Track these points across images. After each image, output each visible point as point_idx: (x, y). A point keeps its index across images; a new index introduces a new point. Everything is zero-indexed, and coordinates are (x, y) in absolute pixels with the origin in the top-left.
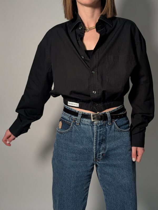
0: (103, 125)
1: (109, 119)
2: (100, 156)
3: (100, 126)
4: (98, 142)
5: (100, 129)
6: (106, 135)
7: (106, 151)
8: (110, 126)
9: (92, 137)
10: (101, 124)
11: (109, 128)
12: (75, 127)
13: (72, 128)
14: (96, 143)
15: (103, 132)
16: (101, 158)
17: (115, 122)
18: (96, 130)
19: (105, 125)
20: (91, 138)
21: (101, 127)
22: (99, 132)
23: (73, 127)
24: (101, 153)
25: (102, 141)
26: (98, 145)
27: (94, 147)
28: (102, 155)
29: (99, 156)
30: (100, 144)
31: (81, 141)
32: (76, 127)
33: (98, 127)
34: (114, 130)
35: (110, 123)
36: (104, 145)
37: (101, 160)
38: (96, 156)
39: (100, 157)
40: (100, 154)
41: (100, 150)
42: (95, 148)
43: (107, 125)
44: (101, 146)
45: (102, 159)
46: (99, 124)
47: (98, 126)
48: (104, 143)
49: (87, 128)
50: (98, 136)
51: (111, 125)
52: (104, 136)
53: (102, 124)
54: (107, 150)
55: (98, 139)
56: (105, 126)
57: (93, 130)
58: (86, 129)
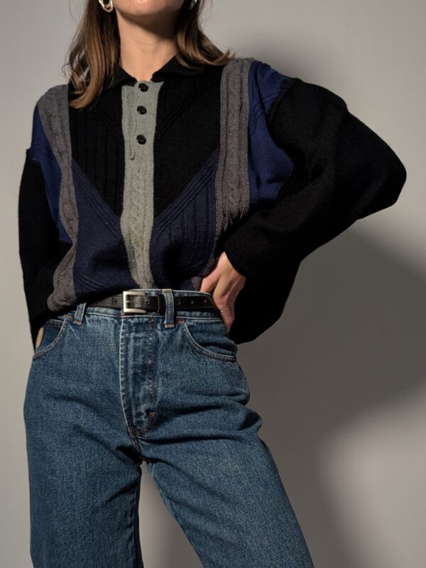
0: (146, 322)
1: (169, 311)
2: (143, 417)
3: (137, 324)
4: (131, 372)
5: (137, 332)
6: (155, 353)
7: (157, 403)
8: (171, 331)
9: (114, 357)
10: (141, 319)
11: (165, 334)
12: (71, 331)
13: (64, 335)
14: (126, 376)
15: (145, 342)
19: (154, 325)
20: (111, 361)
21: (139, 329)
22: (132, 340)
23: (66, 331)
24: (142, 408)
25: (144, 371)
26: (130, 381)
27: (121, 388)
28: (145, 414)
29: (139, 419)
30: (138, 380)
31: (86, 372)
32: (73, 330)
33: (130, 327)
34: (182, 346)
35: (168, 323)
36: (150, 384)
37: (147, 431)
38: (130, 418)
39: (142, 422)
40: (138, 410)
41: (138, 399)
42: (123, 391)
43: (159, 328)
44: (139, 387)
45: (149, 429)
46: (136, 319)
47: (130, 323)
48: (150, 379)
49: (101, 330)
50: (131, 353)
51: (172, 328)
52: (150, 356)
53: (145, 320)
54: (158, 399)
55: (131, 363)
56: (153, 327)
57: (116, 335)
58: (99, 333)
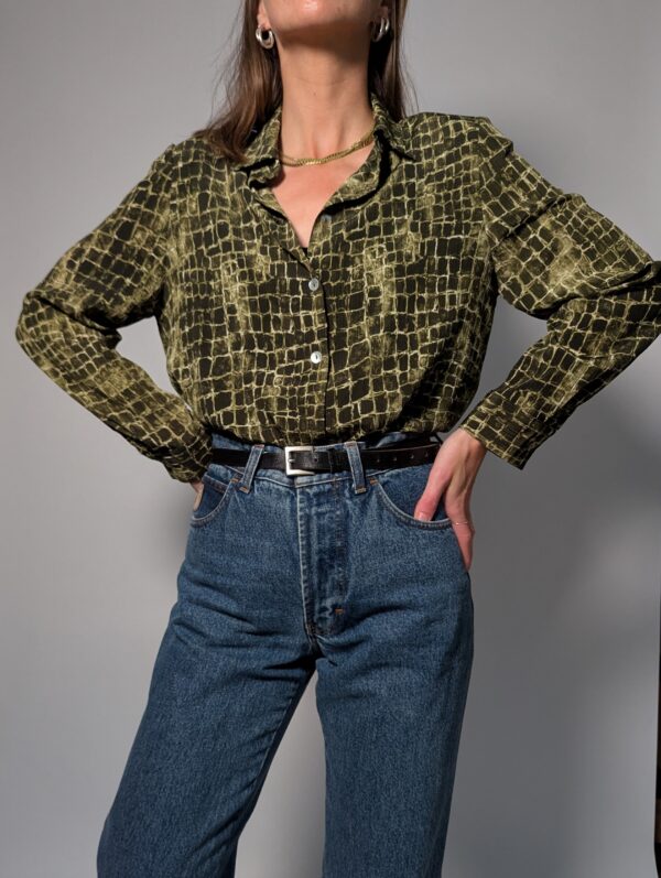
0: (330, 490)
1: (356, 470)
2: (327, 613)
3: (317, 495)
4: (315, 558)
5: (319, 505)
6: (346, 530)
7: (347, 597)
8: (363, 498)
10: (322, 487)
11: (355, 504)
12: (234, 499)
14: (309, 563)
15: (331, 518)
16: (329, 623)
17: (383, 485)
18: (301, 509)
19: (340, 493)
20: (288, 544)
21: (322, 500)
22: (315, 518)
24: (328, 603)
25: (333, 556)
26: (315, 569)
27: (303, 577)
28: (331, 610)
29: (322, 615)
30: (325, 568)
32: (238, 499)
33: (309, 499)
34: (380, 517)
35: (358, 487)
36: (339, 572)
37: (330, 631)
38: (311, 613)
39: (326, 619)
40: (323, 604)
41: (325, 591)
42: (305, 582)
43: (347, 495)
44: (326, 576)
45: (332, 628)
46: (316, 487)
47: (308, 493)
48: (340, 565)
50: (314, 535)
51: (364, 493)
52: (338, 536)
53: (327, 487)
54: (349, 593)
55: (315, 547)
56: (339, 495)
57: (293, 511)
